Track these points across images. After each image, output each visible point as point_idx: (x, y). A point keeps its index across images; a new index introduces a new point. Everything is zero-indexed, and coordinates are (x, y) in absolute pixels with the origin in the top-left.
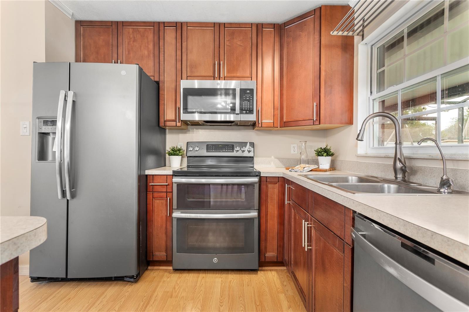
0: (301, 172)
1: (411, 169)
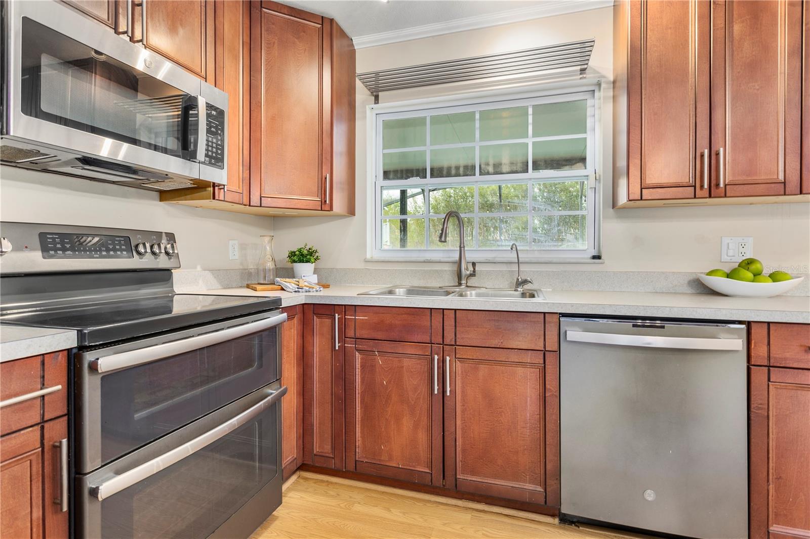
0: (317, 291)
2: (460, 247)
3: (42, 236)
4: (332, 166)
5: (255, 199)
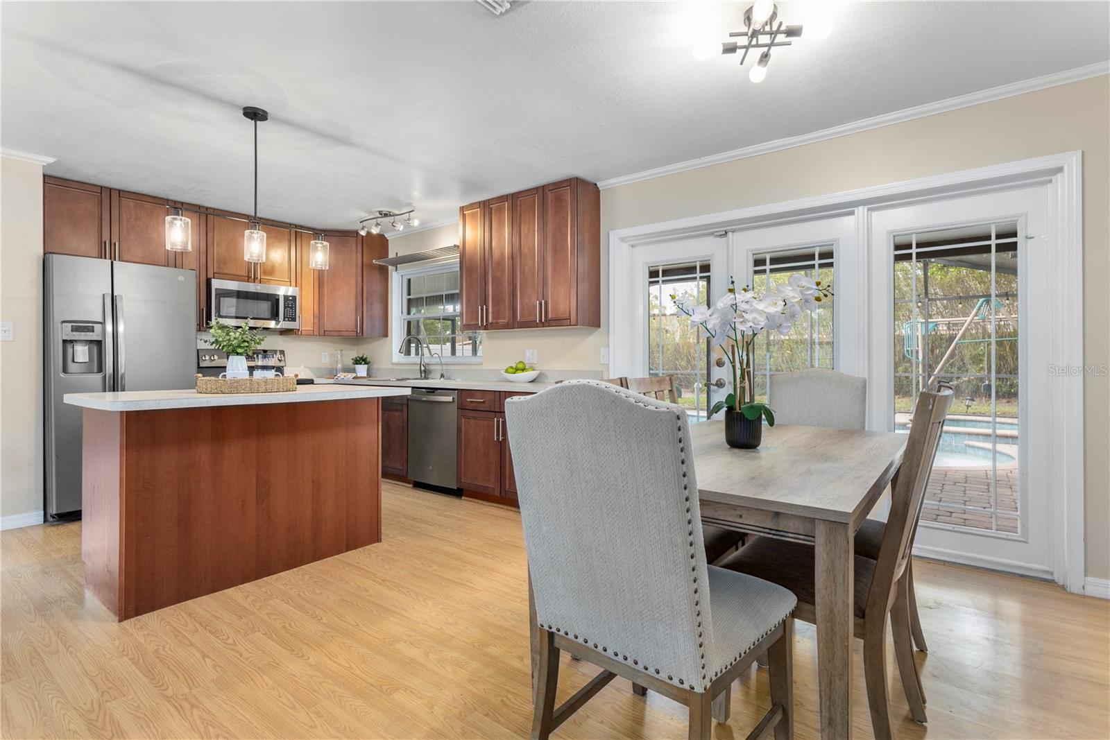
1: (429, 370)
2: (421, 356)
4: (363, 311)
5: (322, 332)
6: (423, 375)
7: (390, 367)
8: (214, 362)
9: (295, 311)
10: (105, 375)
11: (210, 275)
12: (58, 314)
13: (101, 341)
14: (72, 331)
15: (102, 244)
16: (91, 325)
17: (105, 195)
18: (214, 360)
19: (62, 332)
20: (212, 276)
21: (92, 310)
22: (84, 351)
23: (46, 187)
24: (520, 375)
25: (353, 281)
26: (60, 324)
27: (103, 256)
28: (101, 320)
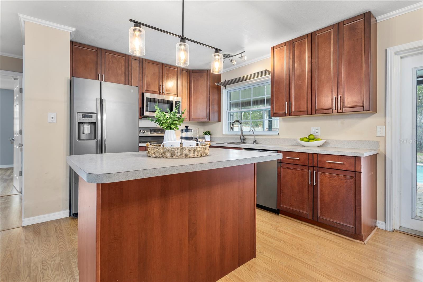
2: (241, 131)
3: (150, 130)
4: (210, 109)
5: (191, 119)
6: (242, 141)
7: (222, 136)
8: (144, 134)
9: (180, 109)
10: (97, 140)
11: (144, 91)
12: (76, 109)
13: (96, 123)
14: (82, 117)
15: (97, 75)
16: (91, 114)
17: (99, 52)
18: (145, 133)
19: (78, 118)
20: (145, 92)
21: (91, 107)
22: (88, 128)
23: (73, 48)
24: (312, 143)
25: (205, 94)
26: (77, 114)
27: (98, 79)
28: (95, 112)
